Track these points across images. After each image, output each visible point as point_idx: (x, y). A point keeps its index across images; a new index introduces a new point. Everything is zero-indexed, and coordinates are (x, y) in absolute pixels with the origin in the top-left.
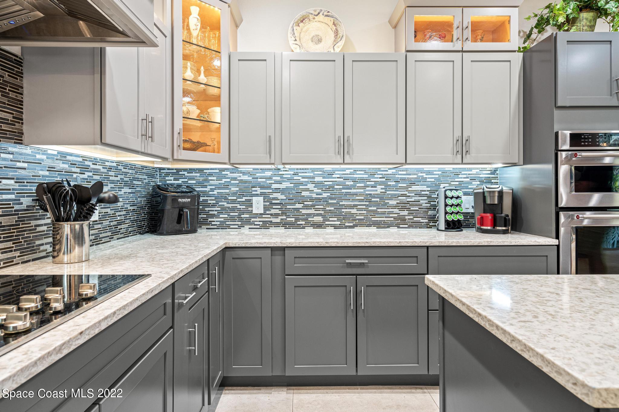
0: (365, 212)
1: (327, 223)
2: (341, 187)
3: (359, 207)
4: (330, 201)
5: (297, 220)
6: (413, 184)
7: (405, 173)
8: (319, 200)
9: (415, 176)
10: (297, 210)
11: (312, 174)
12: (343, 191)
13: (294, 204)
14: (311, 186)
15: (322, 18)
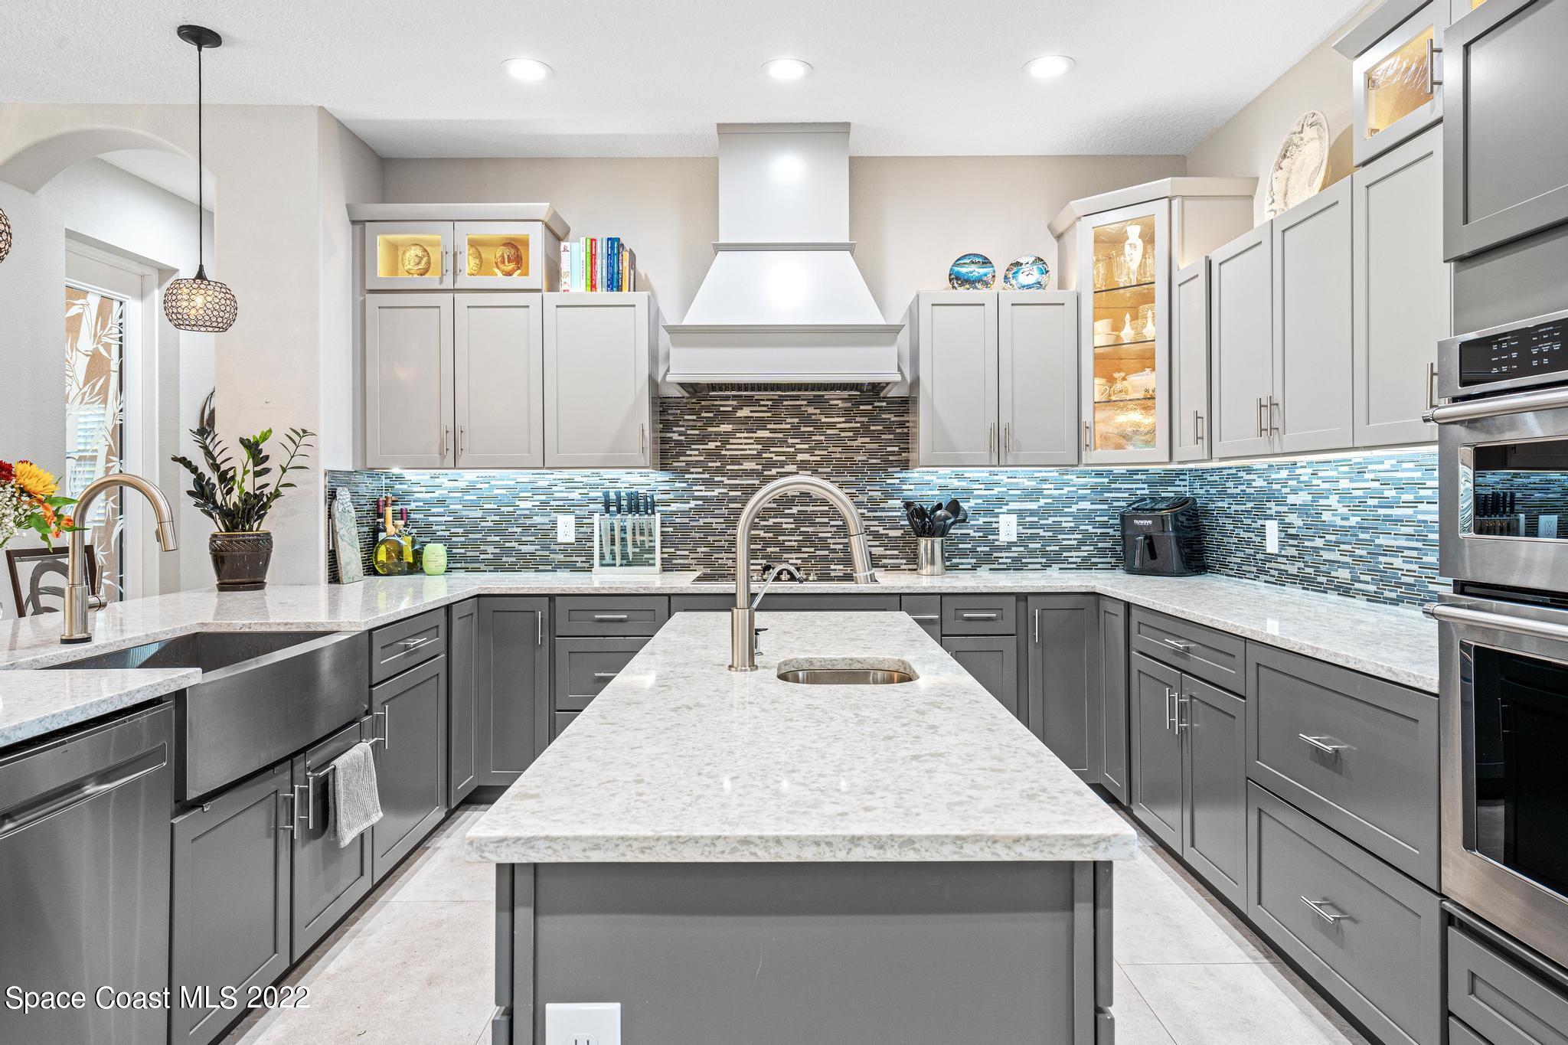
0: (1415, 567)
1: (1357, 585)
2: (1375, 502)
3: (1407, 553)
4: (1362, 536)
8: (1344, 530)
10: (1316, 550)
11: (1334, 474)
12: (1381, 512)
13: (1311, 538)
14: (1333, 500)
15: (1309, 133)
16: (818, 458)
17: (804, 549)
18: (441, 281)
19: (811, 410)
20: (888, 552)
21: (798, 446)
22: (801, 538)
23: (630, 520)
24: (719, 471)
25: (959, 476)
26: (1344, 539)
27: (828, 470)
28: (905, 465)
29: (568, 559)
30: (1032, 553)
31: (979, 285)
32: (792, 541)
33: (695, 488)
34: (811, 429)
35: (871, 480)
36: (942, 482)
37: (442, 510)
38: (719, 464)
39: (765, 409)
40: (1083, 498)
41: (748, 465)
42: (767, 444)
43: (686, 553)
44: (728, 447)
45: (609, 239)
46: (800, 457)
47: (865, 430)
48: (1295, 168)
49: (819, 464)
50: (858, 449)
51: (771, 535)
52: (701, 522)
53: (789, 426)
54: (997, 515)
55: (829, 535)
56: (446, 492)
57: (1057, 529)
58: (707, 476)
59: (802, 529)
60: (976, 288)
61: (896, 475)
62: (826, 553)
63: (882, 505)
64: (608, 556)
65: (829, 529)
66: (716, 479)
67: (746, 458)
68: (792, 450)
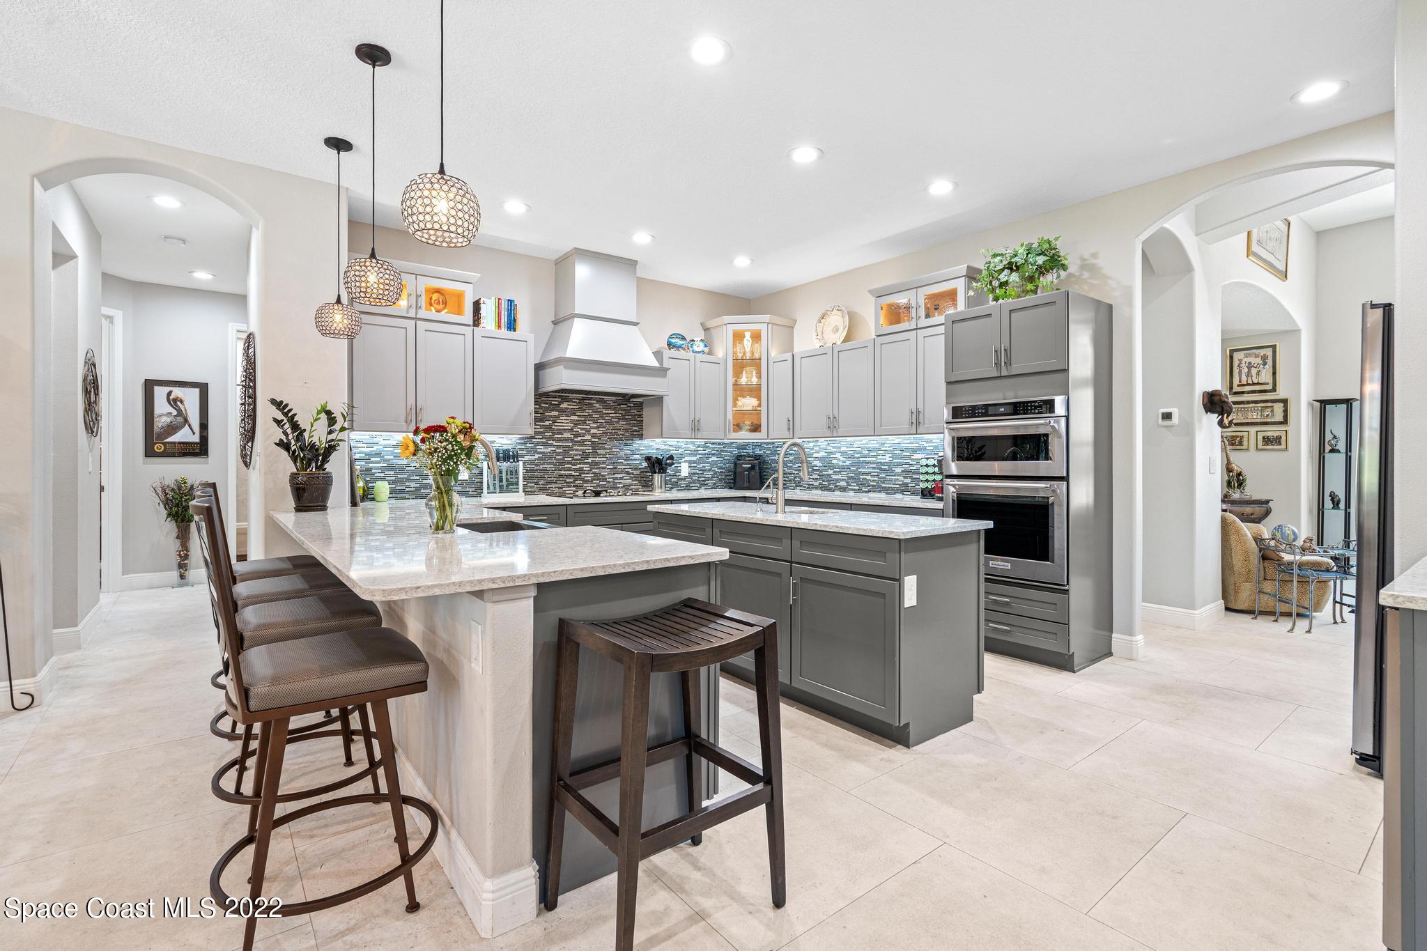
0: (877, 479)
1: (849, 487)
2: (859, 455)
3: (872, 474)
4: (852, 468)
5: (830, 484)
6: (915, 452)
7: (908, 441)
8: (843, 467)
9: (917, 445)
10: (829, 475)
11: (838, 445)
12: (861, 459)
13: (827, 470)
14: (838, 455)
15: (835, 312)
16: (601, 432)
17: (594, 481)
18: (408, 312)
19: (597, 406)
20: (634, 482)
21: (591, 425)
22: (592, 475)
23: (505, 465)
24: (551, 437)
25: (665, 444)
26: (843, 470)
27: (606, 439)
28: (641, 437)
29: (464, 490)
30: (694, 481)
31: (680, 349)
32: (588, 477)
33: (538, 447)
34: (598, 416)
35: (626, 445)
36: (657, 446)
37: (379, 459)
38: (551, 434)
39: (575, 404)
40: (713, 455)
41: (566, 435)
42: (576, 423)
43: (533, 485)
44: (556, 424)
45: (509, 300)
46: (592, 431)
47: (623, 418)
48: (826, 323)
49: (602, 435)
50: (619, 429)
51: (578, 474)
52: (541, 467)
53: (587, 414)
54: (680, 463)
55: (606, 473)
56: (382, 447)
57: (703, 470)
58: (544, 440)
59: (593, 471)
60: (679, 350)
61: (638, 442)
62: (605, 483)
63: (631, 458)
64: (491, 487)
65: (606, 470)
66: (550, 442)
67: (565, 430)
68: (588, 427)
